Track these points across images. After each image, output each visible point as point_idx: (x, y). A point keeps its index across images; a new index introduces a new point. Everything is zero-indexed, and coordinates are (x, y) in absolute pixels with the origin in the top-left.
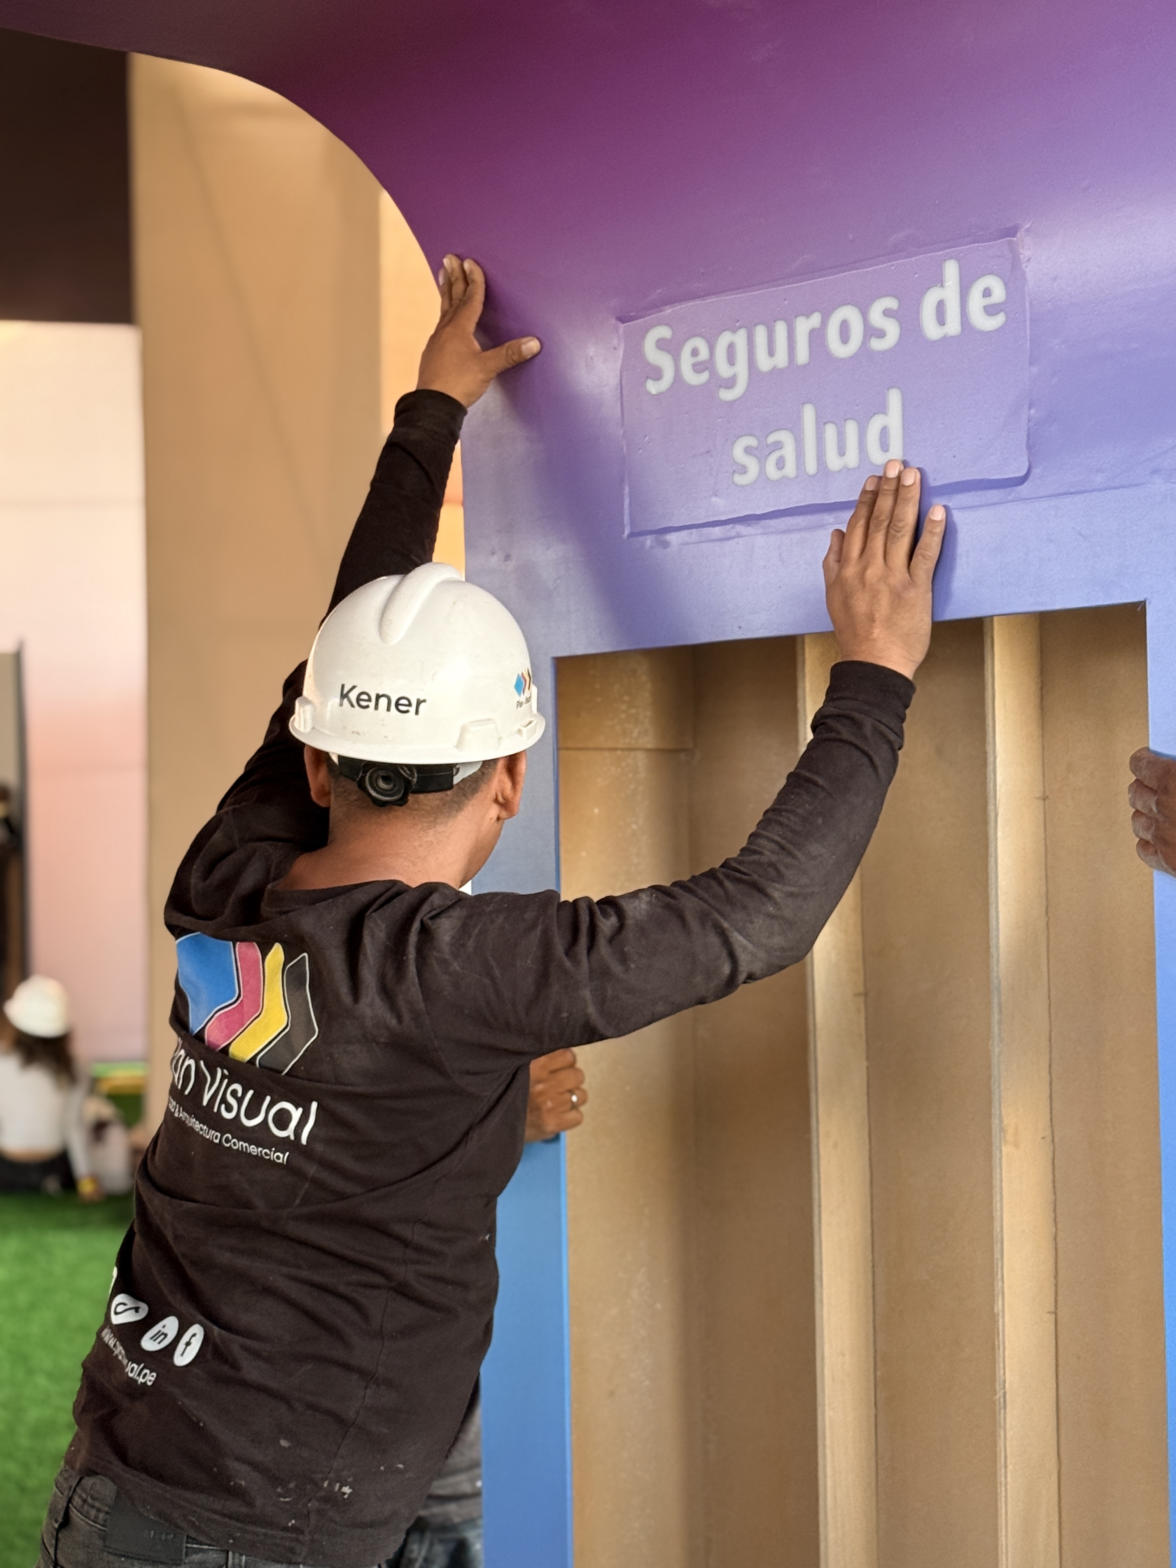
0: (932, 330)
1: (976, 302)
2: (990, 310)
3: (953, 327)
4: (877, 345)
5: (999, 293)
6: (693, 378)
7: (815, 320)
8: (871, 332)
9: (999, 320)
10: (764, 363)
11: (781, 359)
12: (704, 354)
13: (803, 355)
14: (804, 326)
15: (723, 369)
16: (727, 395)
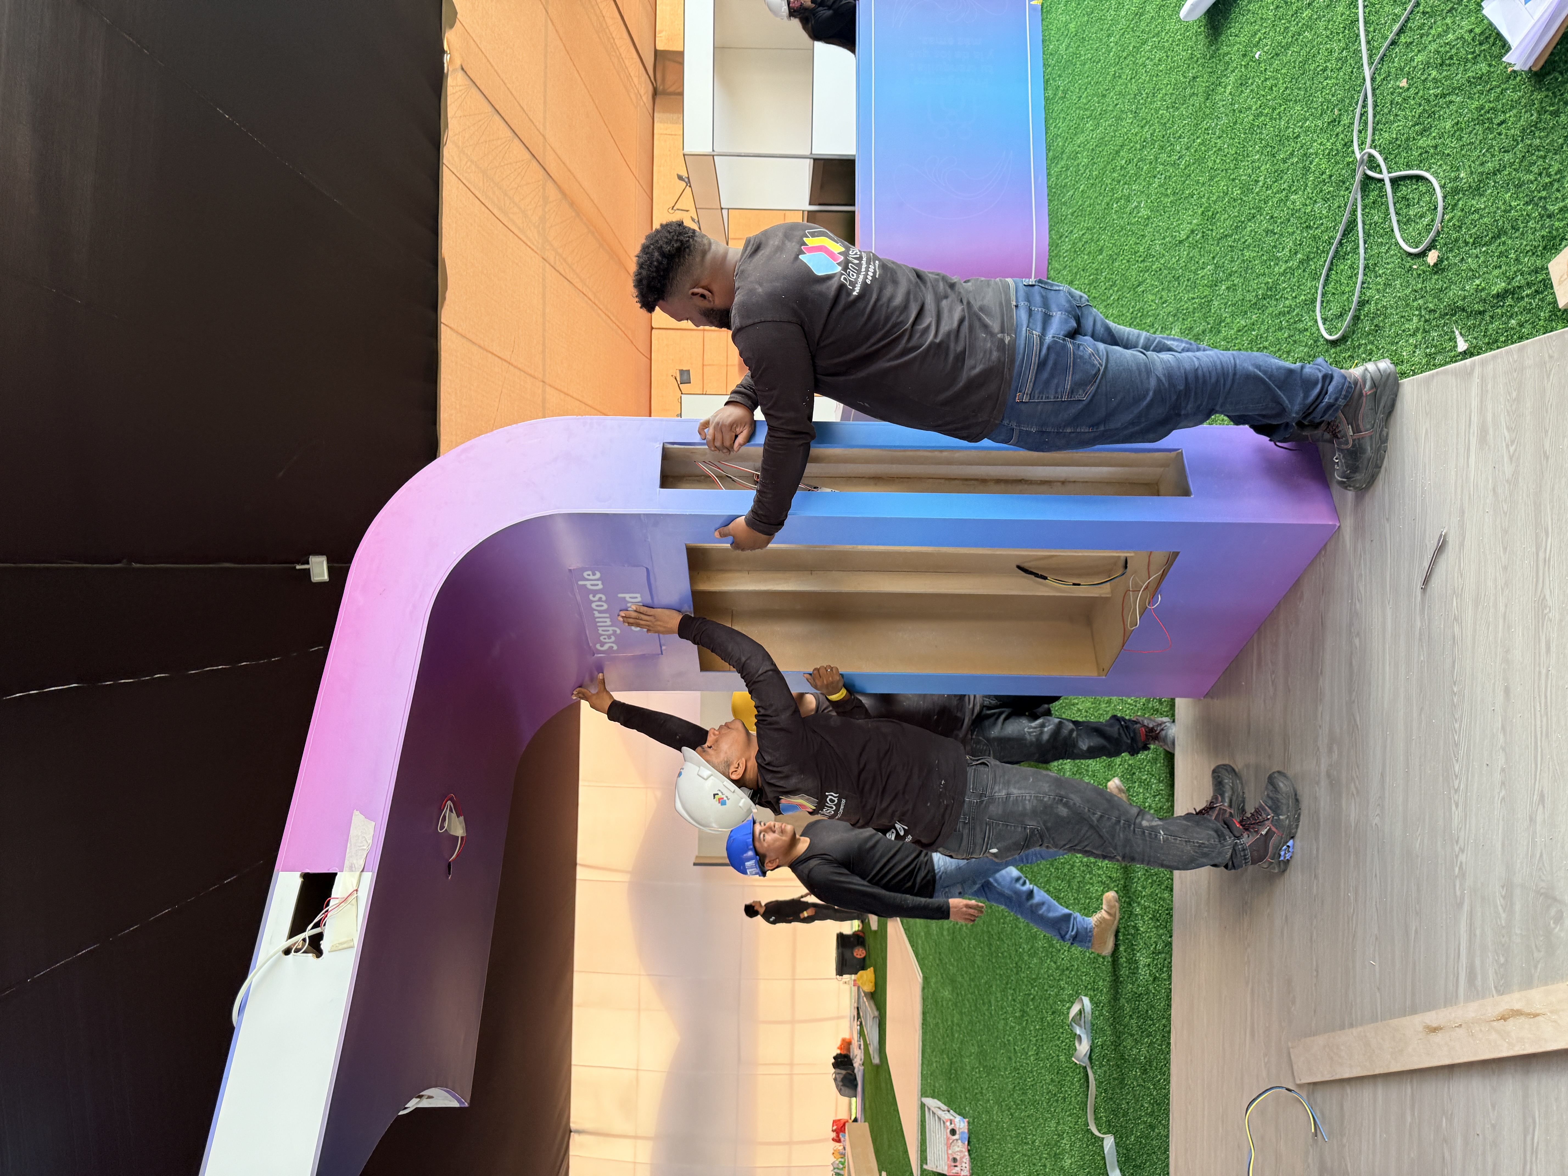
0: (600, 587)
1: (592, 577)
2: (594, 574)
3: (599, 582)
4: (604, 598)
5: (590, 573)
6: (613, 639)
7: (596, 612)
8: (600, 600)
9: (597, 572)
10: (609, 623)
11: (608, 620)
12: (606, 637)
13: (607, 615)
14: (597, 614)
15: (611, 632)
16: (618, 631)
